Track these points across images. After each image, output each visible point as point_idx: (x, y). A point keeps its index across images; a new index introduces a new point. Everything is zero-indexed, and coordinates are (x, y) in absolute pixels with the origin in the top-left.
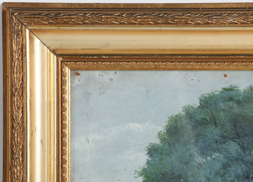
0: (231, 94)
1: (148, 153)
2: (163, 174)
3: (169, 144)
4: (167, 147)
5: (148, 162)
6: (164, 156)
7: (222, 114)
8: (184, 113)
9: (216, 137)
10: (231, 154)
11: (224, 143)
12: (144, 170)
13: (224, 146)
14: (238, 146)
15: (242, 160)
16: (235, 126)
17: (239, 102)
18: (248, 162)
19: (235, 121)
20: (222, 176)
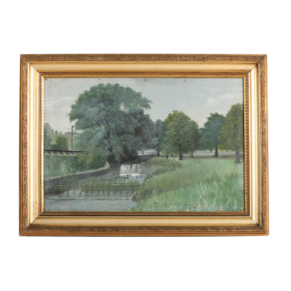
0: (101, 86)
1: (72, 108)
2: (77, 115)
3: (79, 104)
4: (78, 105)
5: (72, 111)
6: (77, 109)
7: (98, 93)
8: (84, 93)
9: (96, 102)
10: (101, 107)
11: (99, 103)
12: (70, 114)
13: (99, 105)
14: (104, 105)
15: (105, 110)
16: (103, 98)
17: (104, 89)
18: (107, 110)
19: (103, 96)
20: (98, 115)
